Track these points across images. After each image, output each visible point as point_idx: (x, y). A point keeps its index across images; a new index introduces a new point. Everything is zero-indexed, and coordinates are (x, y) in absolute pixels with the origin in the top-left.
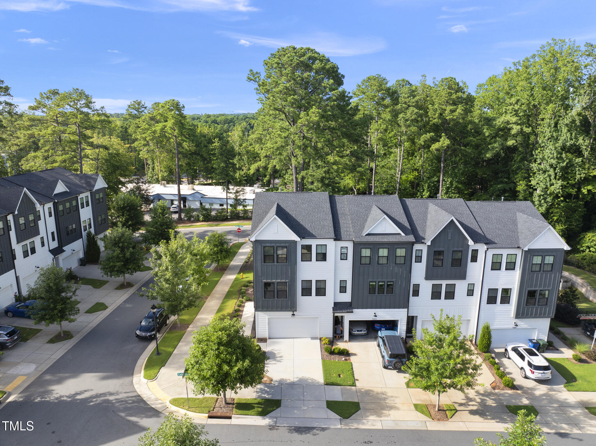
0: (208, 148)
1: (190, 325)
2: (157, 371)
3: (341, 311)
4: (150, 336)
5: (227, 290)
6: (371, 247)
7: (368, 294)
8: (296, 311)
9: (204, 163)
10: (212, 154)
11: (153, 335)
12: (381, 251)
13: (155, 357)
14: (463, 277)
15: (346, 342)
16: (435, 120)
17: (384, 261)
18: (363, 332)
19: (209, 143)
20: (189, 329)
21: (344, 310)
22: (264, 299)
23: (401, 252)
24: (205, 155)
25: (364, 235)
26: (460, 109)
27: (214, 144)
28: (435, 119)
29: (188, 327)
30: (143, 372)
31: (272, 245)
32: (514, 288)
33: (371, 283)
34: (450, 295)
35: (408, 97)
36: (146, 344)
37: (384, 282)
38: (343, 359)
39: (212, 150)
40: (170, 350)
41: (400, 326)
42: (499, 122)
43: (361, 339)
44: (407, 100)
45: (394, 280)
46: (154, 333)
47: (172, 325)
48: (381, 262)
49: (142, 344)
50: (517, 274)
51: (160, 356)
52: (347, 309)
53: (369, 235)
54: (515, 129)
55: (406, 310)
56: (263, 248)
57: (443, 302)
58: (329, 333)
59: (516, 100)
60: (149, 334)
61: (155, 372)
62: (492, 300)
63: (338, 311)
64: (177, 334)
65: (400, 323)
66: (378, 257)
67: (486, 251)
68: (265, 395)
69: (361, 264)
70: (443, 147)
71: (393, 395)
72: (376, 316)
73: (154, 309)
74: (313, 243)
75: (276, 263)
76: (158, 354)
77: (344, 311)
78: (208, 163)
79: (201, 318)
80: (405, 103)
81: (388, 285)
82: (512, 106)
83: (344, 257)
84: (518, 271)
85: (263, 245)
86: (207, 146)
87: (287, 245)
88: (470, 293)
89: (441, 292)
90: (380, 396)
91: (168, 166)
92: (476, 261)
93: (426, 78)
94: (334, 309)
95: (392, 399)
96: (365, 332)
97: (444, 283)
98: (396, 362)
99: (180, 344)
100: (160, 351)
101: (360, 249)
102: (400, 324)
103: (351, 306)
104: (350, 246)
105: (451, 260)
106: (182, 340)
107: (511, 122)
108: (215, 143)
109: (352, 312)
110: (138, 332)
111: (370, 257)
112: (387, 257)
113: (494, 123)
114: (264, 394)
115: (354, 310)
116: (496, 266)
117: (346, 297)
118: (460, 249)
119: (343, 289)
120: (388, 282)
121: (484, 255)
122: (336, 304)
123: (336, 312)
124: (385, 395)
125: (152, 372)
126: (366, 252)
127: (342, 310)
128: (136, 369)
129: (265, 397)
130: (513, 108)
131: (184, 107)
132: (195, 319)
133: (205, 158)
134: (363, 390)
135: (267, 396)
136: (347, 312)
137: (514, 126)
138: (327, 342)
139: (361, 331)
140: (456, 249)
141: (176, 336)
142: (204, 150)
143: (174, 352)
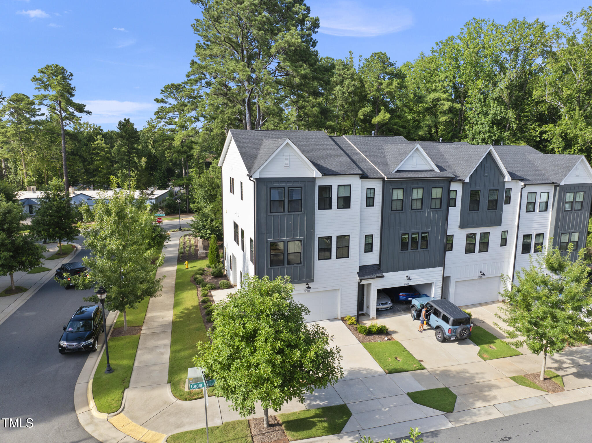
0: (88, 147)
1: (142, 326)
2: (119, 396)
3: (369, 277)
4: (87, 346)
5: (174, 282)
6: (404, 186)
7: (400, 251)
8: (313, 281)
9: (84, 165)
10: (94, 154)
11: (91, 344)
12: (415, 191)
13: (106, 377)
14: (498, 222)
15: (373, 319)
16: (374, 93)
17: (417, 205)
18: (388, 306)
19: (89, 141)
20: (143, 332)
21: (373, 274)
22: (269, 267)
23: (437, 193)
24: (85, 155)
25: (394, 172)
26: (396, 82)
27: (97, 142)
28: (373, 91)
29: (141, 330)
30: (92, 404)
31: (283, 185)
32: (546, 233)
33: (403, 237)
34: (485, 247)
35: (343, 69)
36: (79, 360)
37: (418, 233)
38: (386, 339)
39: (94, 149)
40: (125, 362)
41: (435, 290)
42: (430, 99)
43: (388, 314)
44: (341, 72)
45: (429, 230)
46: (91, 340)
47: (112, 330)
48: (414, 207)
49: (72, 363)
50: (550, 216)
51: (114, 373)
52: (375, 274)
53: (397, 171)
54: (447, 105)
55: (442, 268)
56: (268, 189)
57: (477, 255)
58: (353, 310)
59: (445, 76)
60: (83, 344)
61: (116, 399)
62: (526, 249)
63: (366, 277)
64: (128, 340)
65: (435, 286)
66: (412, 199)
67: (522, 189)
68: (318, 402)
69: (392, 211)
70: (384, 120)
71: (478, 372)
72: (410, 279)
73: (104, 293)
74: (334, 182)
75: (286, 213)
76: (110, 370)
77: (372, 277)
78: (88, 165)
79: (154, 316)
80: (340, 75)
81: (423, 238)
82: (441, 83)
83: (370, 202)
84: (551, 213)
85: (270, 185)
86: (87, 145)
87: (302, 184)
88: (504, 242)
89: (475, 244)
90: (462, 375)
91: (38, 168)
92: (509, 203)
93: (353, 55)
94: (359, 274)
95: (480, 376)
96: (391, 305)
97: (478, 231)
98: (463, 330)
99: (139, 352)
100: (112, 367)
101: (391, 191)
102: (435, 288)
103: (380, 269)
104: (378, 186)
105: (487, 201)
106: (139, 347)
107: (442, 98)
108: (97, 140)
109: (383, 276)
110: (64, 344)
111: (402, 200)
112: (422, 199)
113: (426, 99)
114: (316, 401)
115: (384, 274)
116: (531, 207)
117: (373, 259)
118: (496, 188)
119: (368, 248)
120: (422, 233)
121: (520, 194)
122: (361, 268)
123: (363, 278)
124: (468, 372)
125: (110, 398)
126: (398, 195)
127: (369, 275)
128: (77, 399)
129: (318, 405)
130: (442, 85)
131: (71, 75)
132: (146, 319)
133: (85, 159)
134: (438, 372)
135: (321, 404)
136: (378, 277)
137: (446, 103)
138: (354, 321)
139: (386, 304)
140: (492, 188)
141: (128, 343)
142: (84, 149)
143: (136, 364)
